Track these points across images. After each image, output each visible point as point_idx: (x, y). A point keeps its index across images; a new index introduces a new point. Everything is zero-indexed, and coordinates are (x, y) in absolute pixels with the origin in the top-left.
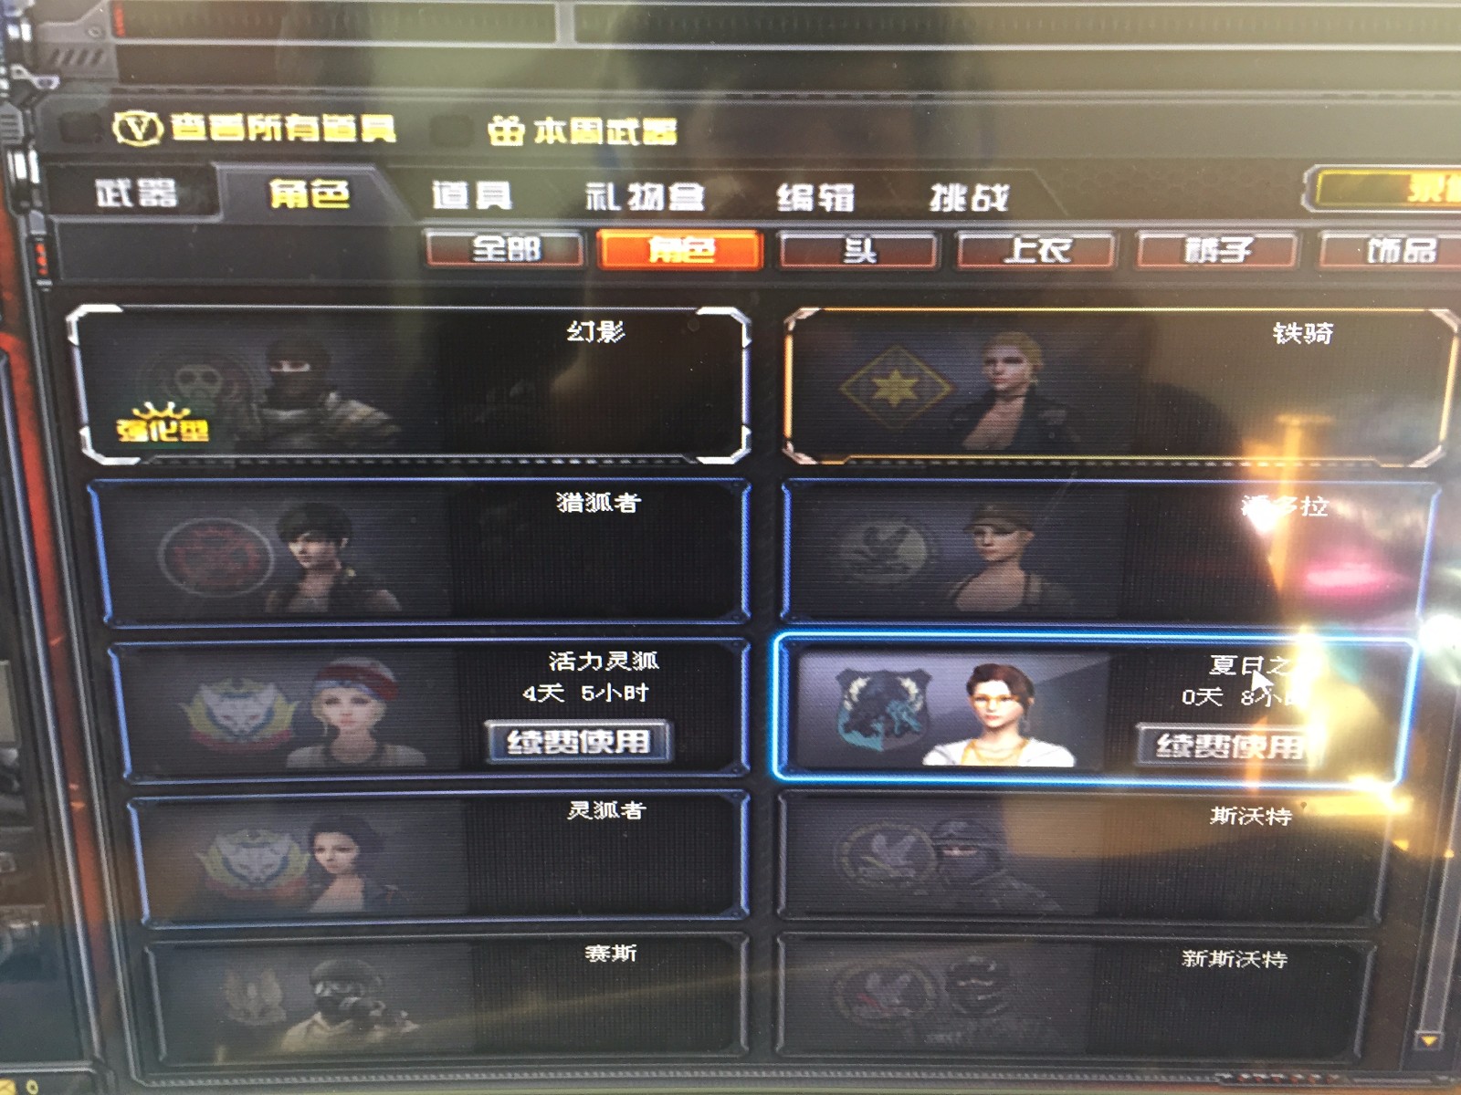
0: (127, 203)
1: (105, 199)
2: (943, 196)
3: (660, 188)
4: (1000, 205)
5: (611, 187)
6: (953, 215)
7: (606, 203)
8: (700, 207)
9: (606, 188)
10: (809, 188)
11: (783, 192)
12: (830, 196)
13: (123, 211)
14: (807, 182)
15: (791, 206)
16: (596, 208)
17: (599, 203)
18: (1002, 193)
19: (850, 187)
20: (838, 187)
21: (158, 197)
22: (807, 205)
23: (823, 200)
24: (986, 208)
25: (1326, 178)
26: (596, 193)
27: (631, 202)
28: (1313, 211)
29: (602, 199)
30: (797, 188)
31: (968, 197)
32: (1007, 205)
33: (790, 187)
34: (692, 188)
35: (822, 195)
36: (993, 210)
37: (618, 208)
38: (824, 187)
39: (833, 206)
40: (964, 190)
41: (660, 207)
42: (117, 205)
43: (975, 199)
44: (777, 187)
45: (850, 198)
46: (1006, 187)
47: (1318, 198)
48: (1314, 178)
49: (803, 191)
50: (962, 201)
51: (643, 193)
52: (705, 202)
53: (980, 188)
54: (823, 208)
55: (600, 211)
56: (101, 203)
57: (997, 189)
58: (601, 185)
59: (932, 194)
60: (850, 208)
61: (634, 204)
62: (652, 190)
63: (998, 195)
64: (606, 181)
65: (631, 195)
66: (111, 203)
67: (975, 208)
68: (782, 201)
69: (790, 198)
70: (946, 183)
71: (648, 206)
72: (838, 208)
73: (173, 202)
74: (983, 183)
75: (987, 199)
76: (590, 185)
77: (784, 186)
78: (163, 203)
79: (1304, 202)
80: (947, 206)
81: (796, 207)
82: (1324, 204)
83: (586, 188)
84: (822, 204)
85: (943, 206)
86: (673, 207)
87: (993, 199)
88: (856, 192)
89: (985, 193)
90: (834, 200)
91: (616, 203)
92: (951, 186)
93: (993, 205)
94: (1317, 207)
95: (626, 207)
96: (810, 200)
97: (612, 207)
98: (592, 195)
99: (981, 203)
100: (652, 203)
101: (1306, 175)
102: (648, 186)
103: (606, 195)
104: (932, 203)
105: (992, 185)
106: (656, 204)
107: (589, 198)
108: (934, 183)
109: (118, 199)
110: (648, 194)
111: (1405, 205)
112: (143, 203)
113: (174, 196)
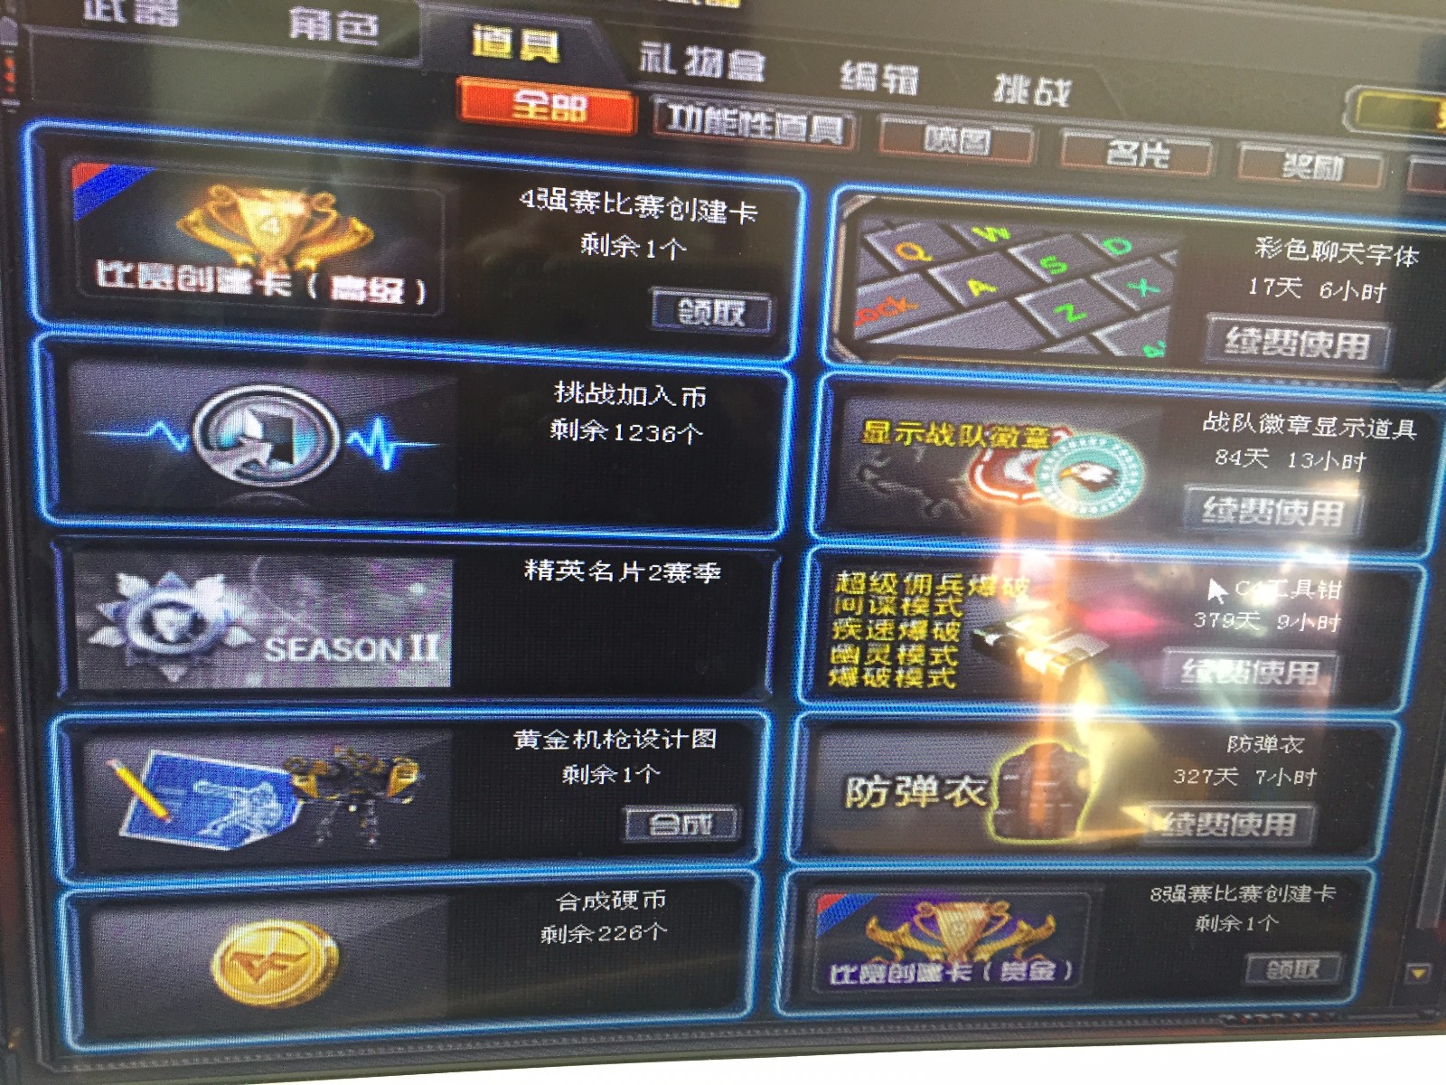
0: (119, 18)
1: (94, 11)
2: (1007, 87)
3: (719, 53)
4: (1062, 100)
5: (667, 48)
6: (1016, 107)
7: (661, 65)
8: (760, 78)
9: (662, 49)
10: (874, 67)
11: (846, 69)
12: (893, 78)
13: (113, 27)
14: (872, 61)
15: (854, 84)
16: (650, 69)
17: (653, 64)
18: (1065, 88)
19: (915, 70)
20: (902, 69)
21: (157, 15)
22: (871, 85)
23: (887, 81)
24: (1048, 103)
25: (1366, 99)
26: (651, 53)
27: (687, 67)
28: (1353, 131)
29: (657, 59)
30: (861, 66)
31: (1032, 89)
32: (1069, 100)
33: (854, 65)
34: (752, 57)
35: (886, 76)
36: (1055, 105)
37: (674, 72)
38: (889, 68)
39: (897, 89)
40: (1028, 83)
41: (718, 74)
42: (107, 19)
43: (1038, 93)
44: (841, 63)
45: (914, 81)
46: (1069, 83)
47: (1358, 118)
48: (1355, 96)
49: (868, 69)
50: (1025, 93)
51: (701, 58)
52: (765, 73)
53: (1043, 81)
54: (886, 90)
55: (655, 73)
56: (88, 16)
57: (1060, 84)
58: (657, 45)
59: (996, 84)
60: (913, 92)
61: (691, 69)
62: (711, 55)
63: (1061, 91)
64: (663, 40)
65: (689, 58)
66: (99, 16)
67: (1038, 102)
68: (846, 79)
69: (853, 76)
70: (1010, 73)
71: (705, 73)
72: (902, 91)
73: (174, 22)
74: (1047, 77)
75: (1049, 93)
76: (645, 44)
77: (848, 63)
78: (162, 23)
79: (1345, 122)
80: (1010, 97)
81: (859, 86)
82: (1363, 124)
83: (641, 46)
84: (885, 85)
85: (1006, 96)
86: (731, 76)
87: (1056, 94)
88: (921, 75)
89: (1047, 86)
90: (898, 82)
91: (672, 66)
92: (1015, 78)
93: (1056, 100)
94: (1355, 126)
95: (682, 72)
96: (874, 80)
97: (667, 70)
98: (647, 55)
99: (1044, 97)
100: (710, 69)
101: (1348, 95)
102: (706, 50)
103: (661, 57)
104: (996, 94)
105: (1055, 79)
106: (714, 71)
107: (644, 59)
108: (999, 72)
109: (110, 13)
110: (706, 60)
111: (1434, 131)
112: (138, 19)
113: (176, 14)
